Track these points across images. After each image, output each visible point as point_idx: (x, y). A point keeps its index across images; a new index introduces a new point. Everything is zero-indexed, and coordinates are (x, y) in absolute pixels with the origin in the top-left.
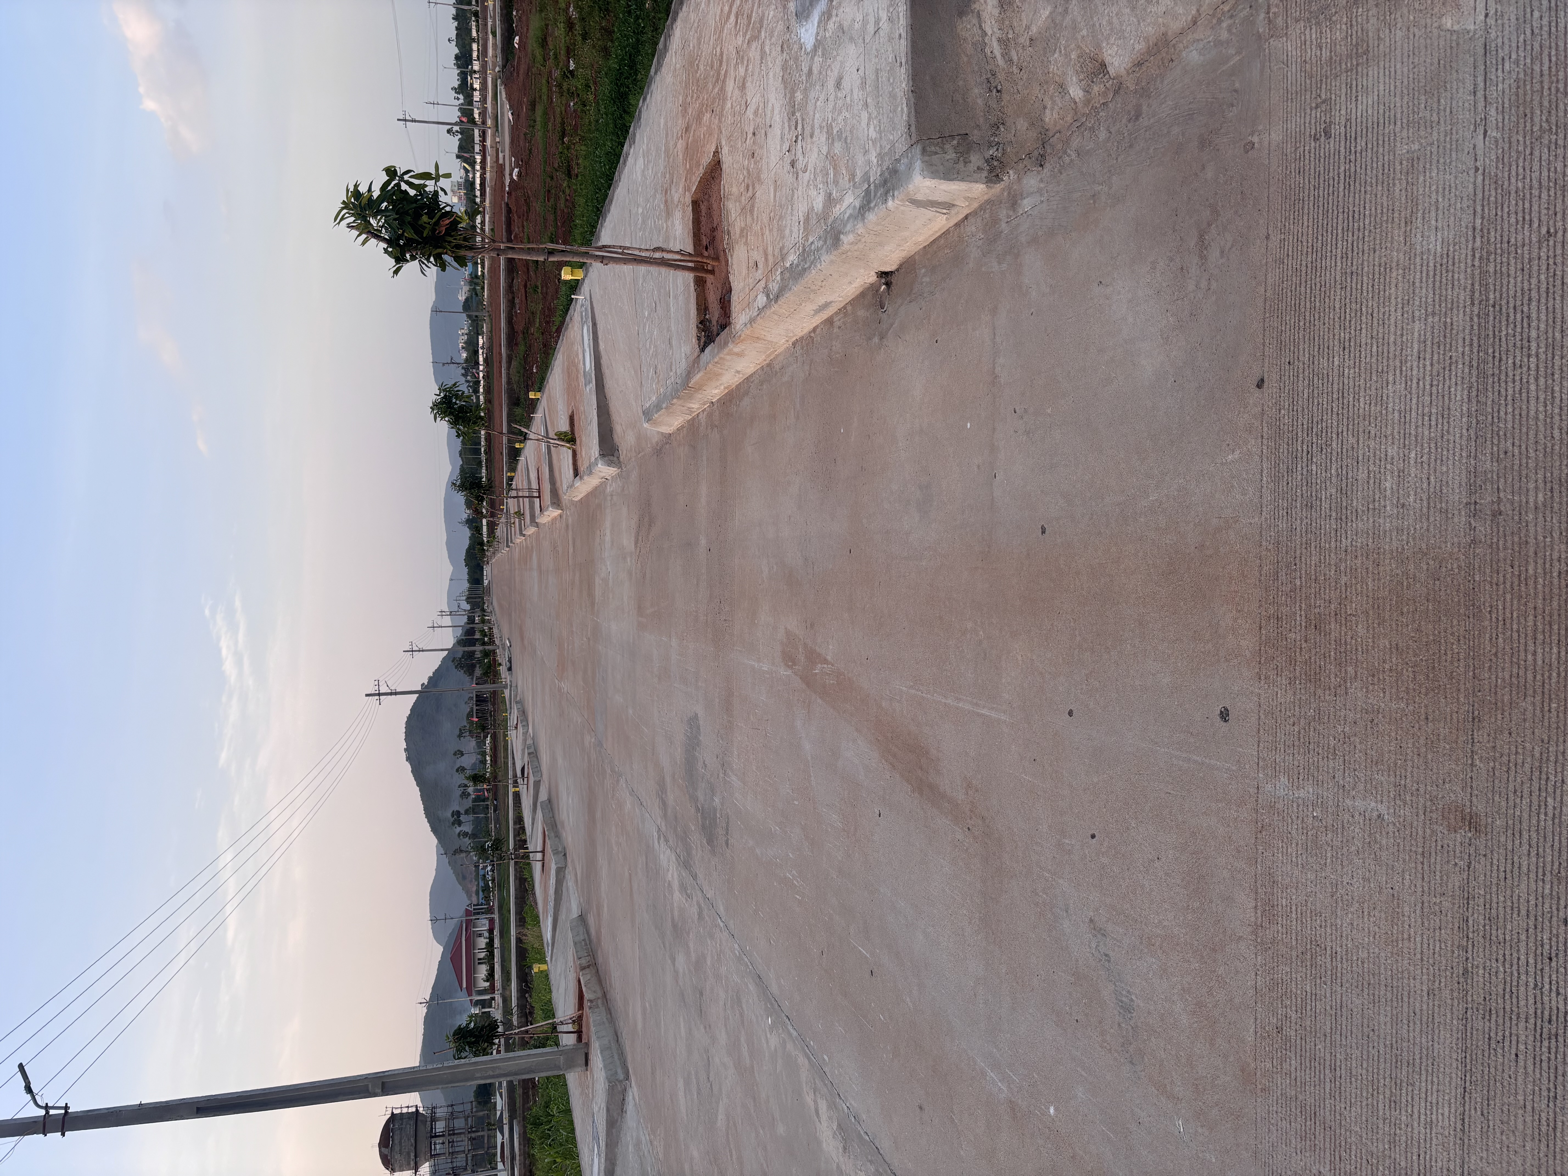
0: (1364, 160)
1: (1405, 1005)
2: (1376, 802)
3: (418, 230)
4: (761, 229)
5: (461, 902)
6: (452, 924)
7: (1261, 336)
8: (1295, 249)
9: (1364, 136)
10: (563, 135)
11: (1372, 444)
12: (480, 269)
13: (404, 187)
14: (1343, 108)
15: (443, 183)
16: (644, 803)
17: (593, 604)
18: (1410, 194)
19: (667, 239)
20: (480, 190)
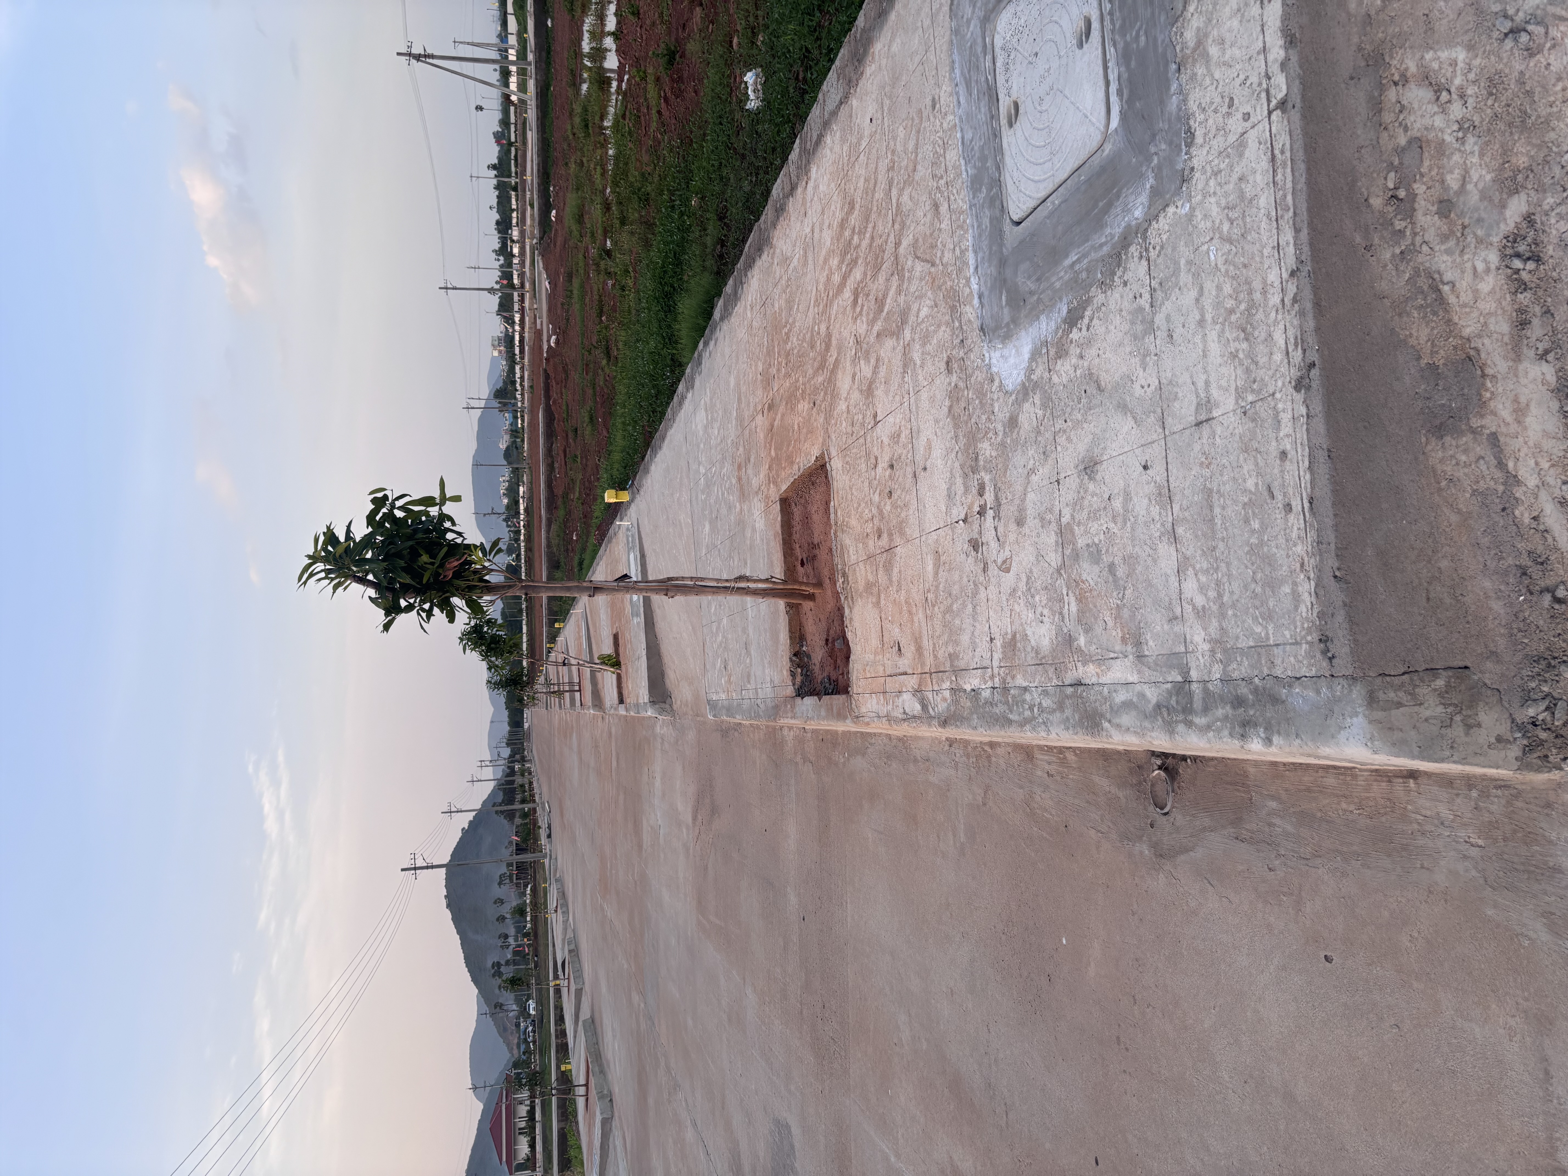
3: (417, 575)
4: (908, 603)
6: (492, 1082)
10: (601, 313)
12: (520, 422)
13: (399, 514)
16: (711, 1156)
20: (520, 346)
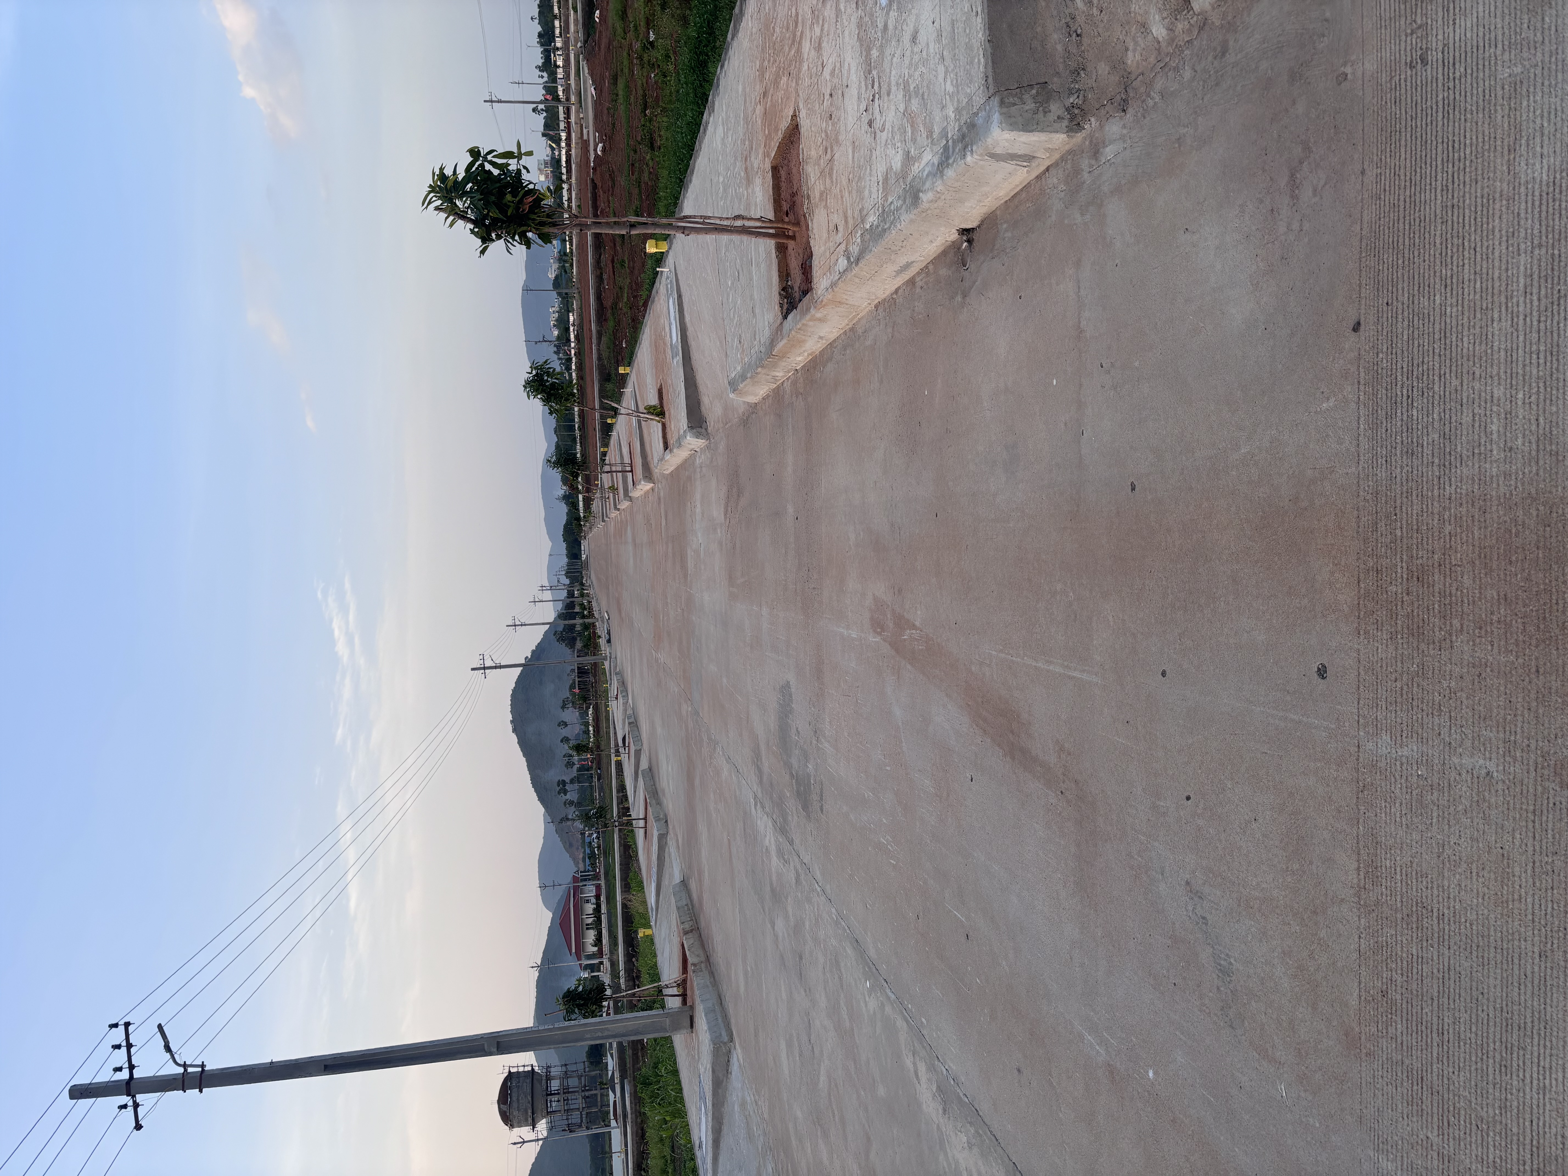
0: (1463, 86)
1: (1516, 967)
2: (1485, 759)
3: (503, 209)
4: (841, 191)
5: (568, 868)
6: (560, 892)
7: (1357, 277)
8: (1392, 183)
9: (1463, 60)
10: (645, 107)
11: (1477, 385)
12: (568, 246)
13: (488, 167)
14: (1440, 32)
15: (525, 161)
16: (741, 771)
17: (685, 576)
18: (1512, 120)
19: (748, 207)
20: (566, 167)
